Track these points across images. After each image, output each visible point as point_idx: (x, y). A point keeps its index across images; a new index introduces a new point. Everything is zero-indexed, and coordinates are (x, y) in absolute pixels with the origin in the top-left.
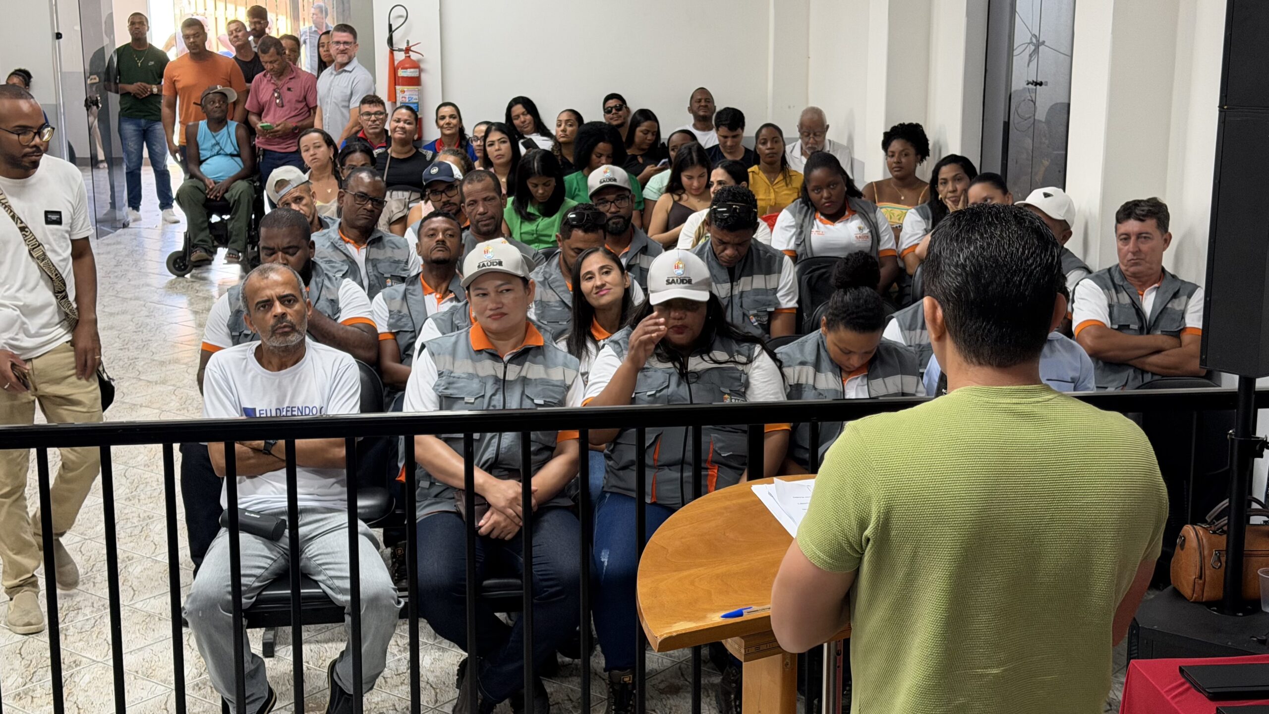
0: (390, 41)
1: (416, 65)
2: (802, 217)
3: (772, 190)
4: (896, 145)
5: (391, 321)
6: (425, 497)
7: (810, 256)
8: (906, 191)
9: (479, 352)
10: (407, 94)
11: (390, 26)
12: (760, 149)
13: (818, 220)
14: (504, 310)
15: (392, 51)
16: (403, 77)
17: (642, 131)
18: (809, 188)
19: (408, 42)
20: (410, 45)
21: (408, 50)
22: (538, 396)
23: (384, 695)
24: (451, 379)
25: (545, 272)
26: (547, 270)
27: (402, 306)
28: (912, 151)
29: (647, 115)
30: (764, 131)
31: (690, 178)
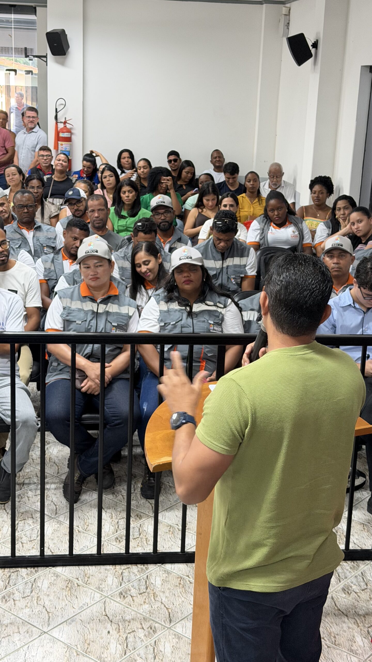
0: (56, 118)
1: (69, 131)
2: (264, 224)
3: (252, 207)
4: (317, 188)
5: (46, 273)
6: (55, 370)
7: (267, 246)
8: (320, 212)
9: (85, 297)
10: (64, 146)
11: (56, 109)
12: (247, 185)
13: (272, 227)
14: (98, 276)
15: (57, 123)
16: (62, 137)
17: (186, 172)
18: (268, 209)
19: (65, 118)
20: (67, 120)
21: (65, 123)
22: (114, 322)
23: (32, 468)
24: (70, 311)
25: (125, 252)
26: (126, 251)
27: (51, 266)
28: (325, 191)
29: (189, 163)
30: (249, 175)
31: (208, 200)
